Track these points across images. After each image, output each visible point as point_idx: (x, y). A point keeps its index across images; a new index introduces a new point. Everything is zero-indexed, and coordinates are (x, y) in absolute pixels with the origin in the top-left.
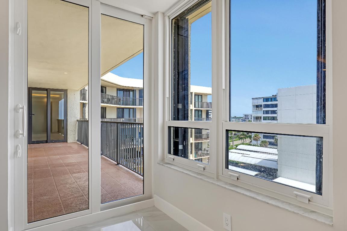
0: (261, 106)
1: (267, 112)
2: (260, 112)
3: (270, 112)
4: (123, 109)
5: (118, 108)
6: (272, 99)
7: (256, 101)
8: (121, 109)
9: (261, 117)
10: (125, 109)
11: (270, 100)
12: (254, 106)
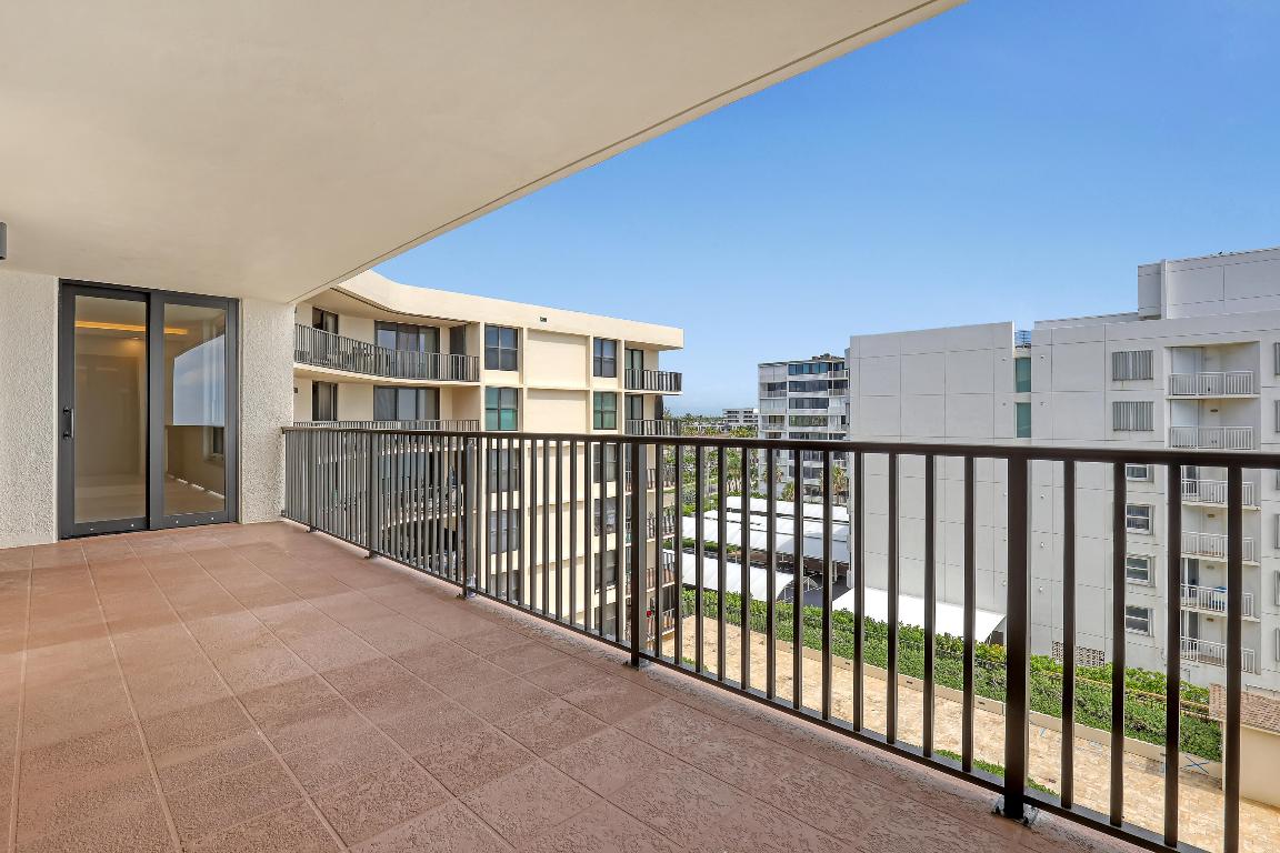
0: (783, 385)
1: (798, 403)
2: (781, 402)
3: (806, 403)
4: (396, 388)
5: (378, 387)
6: (813, 367)
7: (770, 371)
8: (387, 391)
9: (782, 418)
10: (400, 391)
11: (806, 369)
12: (762, 385)
